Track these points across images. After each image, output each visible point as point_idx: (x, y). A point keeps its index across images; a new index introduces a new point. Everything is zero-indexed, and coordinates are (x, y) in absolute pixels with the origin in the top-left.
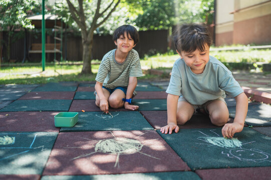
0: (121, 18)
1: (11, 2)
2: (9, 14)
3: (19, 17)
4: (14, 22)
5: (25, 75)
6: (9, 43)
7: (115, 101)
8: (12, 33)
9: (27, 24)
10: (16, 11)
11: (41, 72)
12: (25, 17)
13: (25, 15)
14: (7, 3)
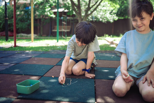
0: (107, 11)
1: (42, 1)
2: (41, 9)
3: (47, 10)
4: (44, 13)
5: (46, 44)
6: (42, 25)
7: (76, 70)
8: (44, 19)
9: (51, 14)
10: (45, 7)
11: (56, 43)
12: (50, 10)
13: (50, 9)
14: (40, 2)
